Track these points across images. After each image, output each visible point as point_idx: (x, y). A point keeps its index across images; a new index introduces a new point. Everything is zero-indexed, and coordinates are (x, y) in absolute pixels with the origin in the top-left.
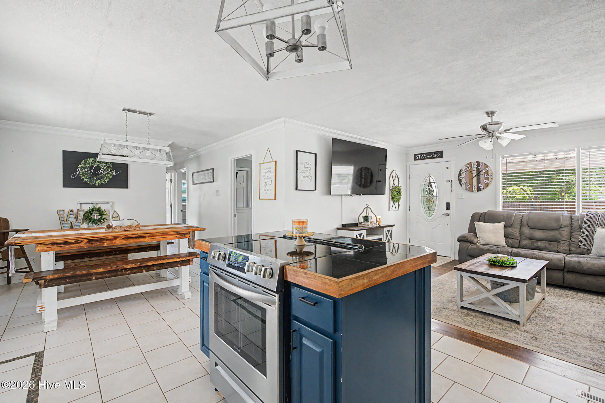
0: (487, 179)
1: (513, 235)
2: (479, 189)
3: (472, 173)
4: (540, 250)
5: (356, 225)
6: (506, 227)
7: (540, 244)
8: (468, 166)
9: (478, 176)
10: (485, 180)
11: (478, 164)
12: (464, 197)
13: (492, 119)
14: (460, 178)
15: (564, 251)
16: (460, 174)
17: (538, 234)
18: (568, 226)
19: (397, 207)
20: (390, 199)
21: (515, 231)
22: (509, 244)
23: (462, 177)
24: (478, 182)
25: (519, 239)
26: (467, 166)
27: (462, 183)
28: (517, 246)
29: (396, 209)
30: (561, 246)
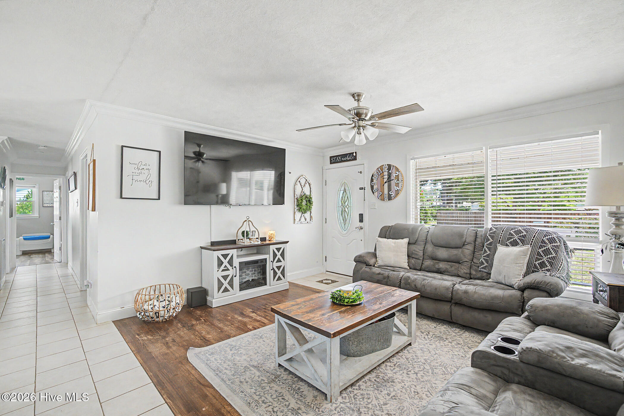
0: (397, 185)
1: (416, 254)
2: (390, 198)
3: (383, 178)
4: (440, 273)
5: (234, 242)
6: (410, 244)
7: (442, 266)
8: (380, 170)
9: (389, 181)
10: (395, 187)
11: (389, 166)
12: (376, 208)
13: (358, 104)
14: (372, 185)
15: (464, 275)
16: (372, 180)
17: (442, 253)
18: (472, 244)
19: (308, 219)
20: (296, 210)
21: (418, 249)
22: (411, 265)
23: (373, 183)
24: (389, 189)
25: (422, 259)
26: (378, 170)
27: (373, 190)
28: (419, 268)
29: (306, 222)
30: (462, 268)
